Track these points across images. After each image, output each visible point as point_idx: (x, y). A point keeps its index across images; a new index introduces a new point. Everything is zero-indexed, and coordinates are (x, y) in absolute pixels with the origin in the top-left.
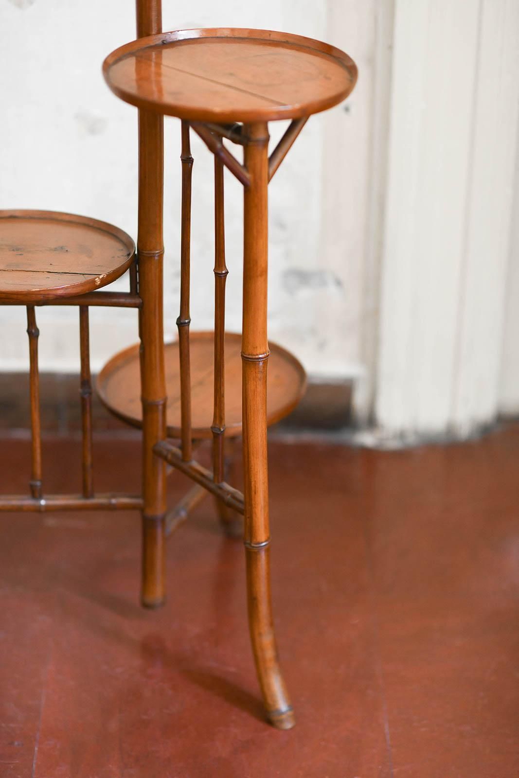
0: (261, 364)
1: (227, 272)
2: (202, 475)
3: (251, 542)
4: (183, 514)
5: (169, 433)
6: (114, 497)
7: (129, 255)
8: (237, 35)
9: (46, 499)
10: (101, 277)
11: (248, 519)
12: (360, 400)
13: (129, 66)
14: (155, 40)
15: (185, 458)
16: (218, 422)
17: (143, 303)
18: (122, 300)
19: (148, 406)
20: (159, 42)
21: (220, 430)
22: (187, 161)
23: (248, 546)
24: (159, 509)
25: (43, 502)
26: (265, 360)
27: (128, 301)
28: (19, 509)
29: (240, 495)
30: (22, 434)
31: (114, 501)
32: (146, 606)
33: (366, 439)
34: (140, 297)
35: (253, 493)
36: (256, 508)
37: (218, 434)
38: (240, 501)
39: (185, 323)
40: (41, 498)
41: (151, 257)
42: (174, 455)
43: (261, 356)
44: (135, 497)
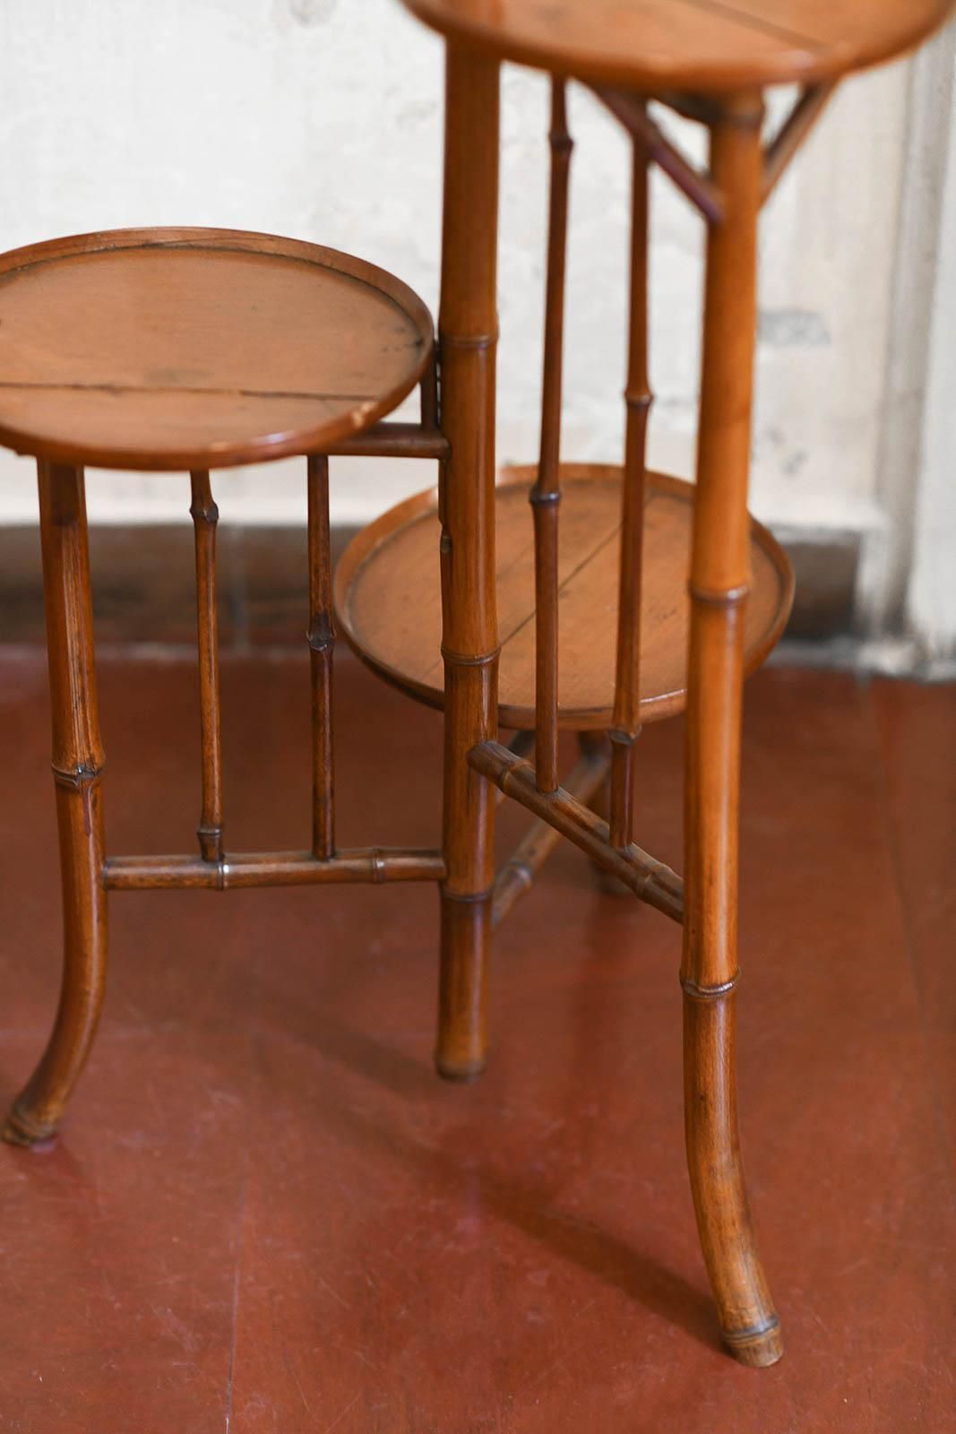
1: (653, 400)
3: (698, 983)
4: (525, 875)
5: (502, 716)
6: (381, 854)
7: (419, 344)
9: (232, 863)
10: (366, 406)
11: (692, 937)
15: (542, 782)
16: (623, 720)
17: (450, 448)
18: (404, 442)
19: (458, 666)
21: (627, 736)
22: (561, 145)
23: (689, 990)
24: (480, 881)
25: (226, 869)
27: (419, 443)
28: (176, 885)
29: (672, 874)
30: (154, 653)
31: (380, 864)
32: (445, 1074)
33: (887, 658)
34: (444, 436)
35: (706, 883)
36: (710, 911)
37: (624, 746)
38: (674, 894)
39: (550, 501)
40: (222, 859)
41: (471, 349)
42: (518, 775)
43: (732, 594)
44: (431, 854)
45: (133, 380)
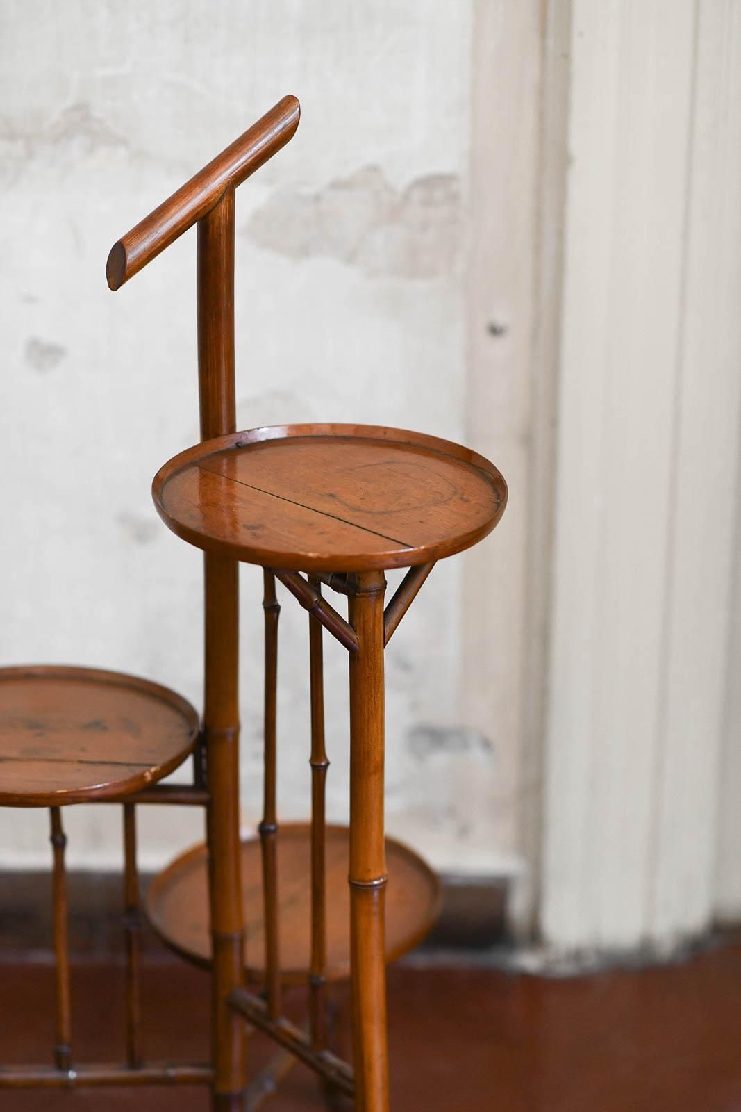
0: (376, 894)
1: (328, 764)
2: (295, 1040)
4: (270, 1086)
5: (249, 976)
6: (173, 1066)
7: (191, 733)
8: (339, 433)
9: (77, 1071)
10: (153, 769)
11: (359, 1105)
12: (518, 906)
13: (190, 481)
14: (226, 443)
15: (270, 1015)
16: (317, 968)
17: (211, 799)
18: (182, 796)
19: (219, 940)
20: (231, 445)
21: (320, 979)
22: (272, 609)
24: (235, 1083)
25: (72, 1075)
26: (382, 888)
27: (192, 796)
28: (40, 1085)
29: (348, 1069)
30: (42, 958)
31: (172, 1072)
33: (529, 962)
34: (208, 791)
35: (366, 1070)
36: (371, 1090)
37: (317, 985)
38: (349, 1080)
39: (271, 830)
40: (68, 1068)
41: (223, 737)
42: (257, 1010)
43: (376, 883)
44: (202, 1065)
45: (14, 754)
